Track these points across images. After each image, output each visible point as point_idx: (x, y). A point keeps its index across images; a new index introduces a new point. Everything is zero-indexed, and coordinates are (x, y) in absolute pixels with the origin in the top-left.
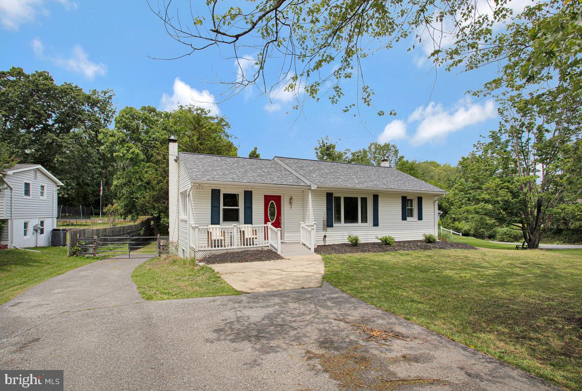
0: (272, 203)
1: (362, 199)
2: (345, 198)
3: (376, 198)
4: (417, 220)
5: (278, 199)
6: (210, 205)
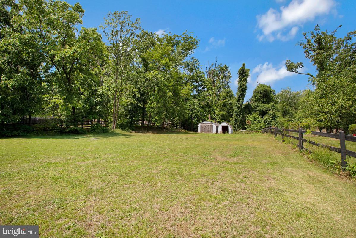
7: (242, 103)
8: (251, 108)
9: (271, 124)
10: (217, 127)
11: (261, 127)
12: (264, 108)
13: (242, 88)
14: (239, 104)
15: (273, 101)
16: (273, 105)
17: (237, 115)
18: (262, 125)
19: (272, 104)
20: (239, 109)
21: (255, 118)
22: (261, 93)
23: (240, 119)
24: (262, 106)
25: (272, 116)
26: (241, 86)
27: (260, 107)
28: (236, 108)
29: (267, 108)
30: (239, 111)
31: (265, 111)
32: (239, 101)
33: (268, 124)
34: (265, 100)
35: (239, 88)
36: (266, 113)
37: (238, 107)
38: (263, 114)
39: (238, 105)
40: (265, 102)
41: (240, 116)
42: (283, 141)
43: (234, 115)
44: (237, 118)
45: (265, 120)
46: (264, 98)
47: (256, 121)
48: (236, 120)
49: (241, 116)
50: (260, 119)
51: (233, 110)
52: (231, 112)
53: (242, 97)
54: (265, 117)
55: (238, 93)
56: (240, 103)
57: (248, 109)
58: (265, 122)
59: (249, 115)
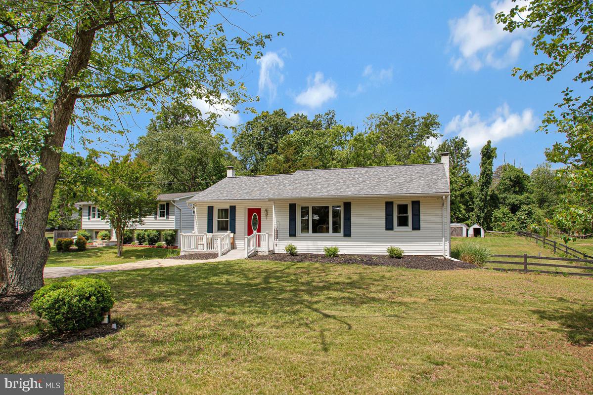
0: (255, 215)
1: (333, 207)
2: (313, 208)
3: (348, 206)
4: (411, 230)
5: (258, 211)
6: (207, 218)
7: (487, 193)
8: (498, 199)
9: (525, 223)
10: (467, 230)
11: (513, 226)
12: (517, 200)
13: (487, 175)
14: (483, 195)
15: (527, 191)
16: (528, 197)
17: (480, 209)
18: (514, 223)
19: (526, 195)
20: (483, 201)
21: (504, 214)
22: (511, 180)
23: (484, 214)
24: (513, 198)
25: (527, 212)
26: (485, 171)
27: (510, 200)
28: (478, 199)
29: (520, 201)
30: (482, 204)
31: (517, 205)
32: (482, 190)
33: (523, 223)
34: (517, 189)
35: (482, 174)
36: (520, 207)
37: (481, 198)
38: (514, 209)
39: (481, 196)
40: (517, 192)
41: (483, 212)
42: (544, 247)
43: (476, 210)
44: (481, 213)
45: (519, 218)
46: (514, 186)
47: (505, 218)
48: (478, 216)
49: (486, 210)
50: (511, 215)
51: (473, 202)
52: (470, 205)
53: (486, 185)
54: (518, 213)
55: (482, 180)
56: (484, 193)
57: (494, 201)
58: (519, 219)
59: (497, 209)
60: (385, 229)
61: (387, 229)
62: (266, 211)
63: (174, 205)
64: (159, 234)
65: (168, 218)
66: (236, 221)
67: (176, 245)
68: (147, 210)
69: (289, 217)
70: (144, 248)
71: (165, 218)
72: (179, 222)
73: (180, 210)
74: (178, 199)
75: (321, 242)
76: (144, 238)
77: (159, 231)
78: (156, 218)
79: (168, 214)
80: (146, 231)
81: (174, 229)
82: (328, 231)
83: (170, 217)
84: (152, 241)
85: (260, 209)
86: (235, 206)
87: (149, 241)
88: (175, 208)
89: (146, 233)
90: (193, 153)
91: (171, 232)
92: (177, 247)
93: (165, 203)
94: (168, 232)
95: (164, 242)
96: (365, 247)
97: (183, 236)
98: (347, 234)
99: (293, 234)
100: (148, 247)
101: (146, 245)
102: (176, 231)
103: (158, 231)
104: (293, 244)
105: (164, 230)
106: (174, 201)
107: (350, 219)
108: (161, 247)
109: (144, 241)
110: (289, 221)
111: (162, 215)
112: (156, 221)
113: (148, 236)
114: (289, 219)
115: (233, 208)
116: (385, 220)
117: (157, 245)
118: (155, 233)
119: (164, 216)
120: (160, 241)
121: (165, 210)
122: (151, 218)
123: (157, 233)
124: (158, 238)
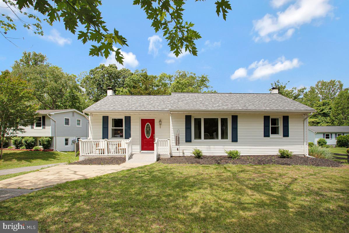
0: (148, 124)
1: (222, 119)
2: (205, 119)
3: (235, 118)
4: (282, 137)
5: (152, 122)
6: (102, 127)
60: (263, 136)
61: (265, 136)
62: (160, 121)
63: (50, 118)
64: (36, 140)
65: (44, 128)
66: (131, 130)
67: (52, 148)
68: (28, 120)
69: (185, 126)
70: (22, 151)
71: (41, 128)
72: (54, 131)
73: (55, 122)
74: (53, 113)
75: (213, 146)
76: (22, 143)
77: (36, 138)
78: (32, 128)
79: (44, 124)
80: (23, 137)
81: (50, 136)
82: (217, 138)
83: (46, 127)
84: (29, 145)
85: (153, 120)
86: (130, 117)
87: (26, 146)
88: (51, 120)
89: (23, 140)
90: (55, 85)
91: (47, 138)
92: (53, 150)
93: (41, 116)
94: (45, 138)
95: (42, 147)
96: (249, 149)
97: (82, 142)
98: (235, 139)
99: (188, 140)
100: (25, 150)
101: (23, 149)
102: (52, 138)
103: (34, 138)
104: (198, 148)
105: (41, 137)
106: (50, 115)
107: (237, 129)
108: (38, 150)
109: (21, 146)
110: (185, 129)
111: (38, 125)
112: (33, 130)
113: (26, 142)
114: (185, 128)
115: (128, 119)
116: (263, 129)
117: (34, 148)
118: (31, 139)
119: (40, 126)
120: (36, 146)
121: (41, 121)
122: (29, 127)
123: (34, 140)
124: (35, 143)
